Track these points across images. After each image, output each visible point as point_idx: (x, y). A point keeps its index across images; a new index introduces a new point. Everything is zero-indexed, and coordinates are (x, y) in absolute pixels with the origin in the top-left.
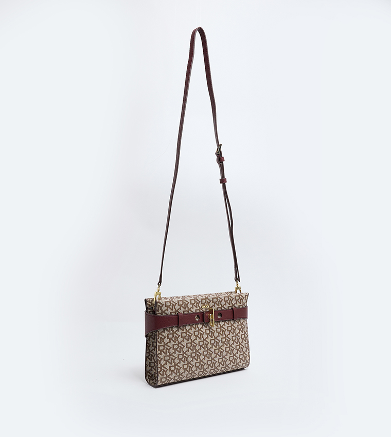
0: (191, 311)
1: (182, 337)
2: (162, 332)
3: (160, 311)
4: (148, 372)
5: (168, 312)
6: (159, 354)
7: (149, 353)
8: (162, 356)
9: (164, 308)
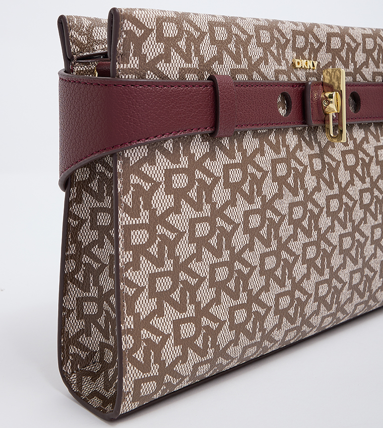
0: (261, 74)
1: (227, 185)
2: (141, 162)
3: (134, 63)
4: (74, 341)
5: (172, 69)
6: (128, 266)
7: (77, 257)
8: (139, 277)
9: (152, 48)
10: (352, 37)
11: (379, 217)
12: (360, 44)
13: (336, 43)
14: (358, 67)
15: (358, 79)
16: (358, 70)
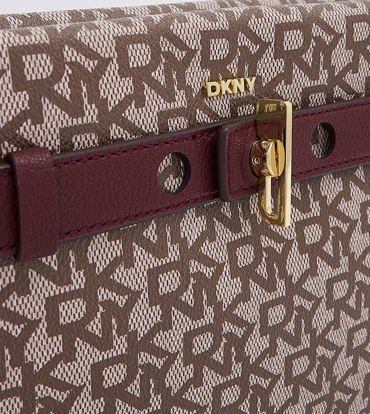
0: (127, 125)
10: (327, 25)
11: (364, 312)
12: (342, 35)
13: (293, 40)
14: (336, 74)
15: (336, 95)
16: (336, 79)
